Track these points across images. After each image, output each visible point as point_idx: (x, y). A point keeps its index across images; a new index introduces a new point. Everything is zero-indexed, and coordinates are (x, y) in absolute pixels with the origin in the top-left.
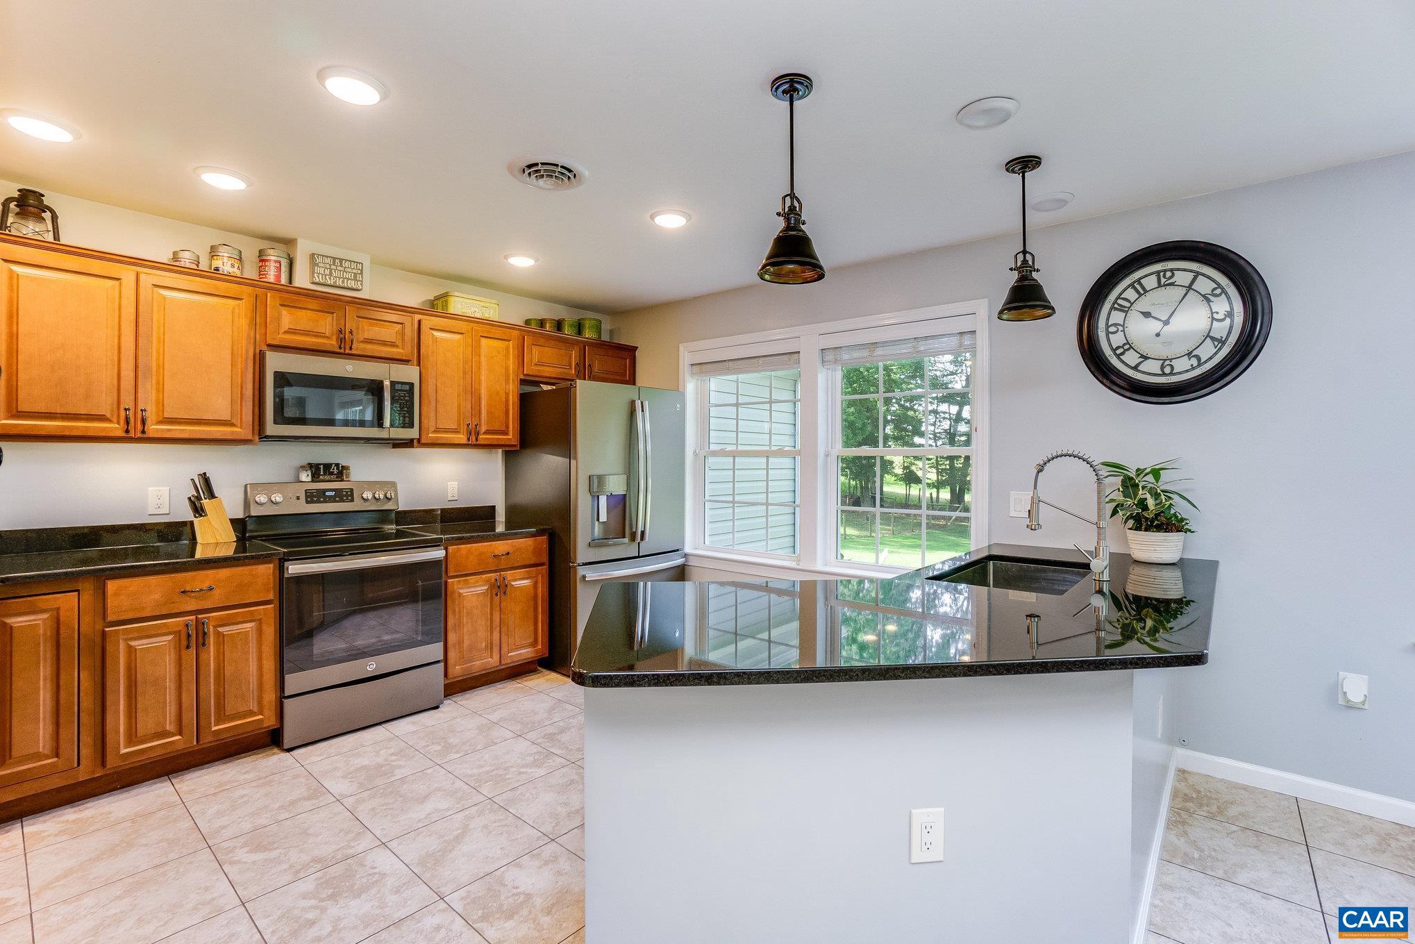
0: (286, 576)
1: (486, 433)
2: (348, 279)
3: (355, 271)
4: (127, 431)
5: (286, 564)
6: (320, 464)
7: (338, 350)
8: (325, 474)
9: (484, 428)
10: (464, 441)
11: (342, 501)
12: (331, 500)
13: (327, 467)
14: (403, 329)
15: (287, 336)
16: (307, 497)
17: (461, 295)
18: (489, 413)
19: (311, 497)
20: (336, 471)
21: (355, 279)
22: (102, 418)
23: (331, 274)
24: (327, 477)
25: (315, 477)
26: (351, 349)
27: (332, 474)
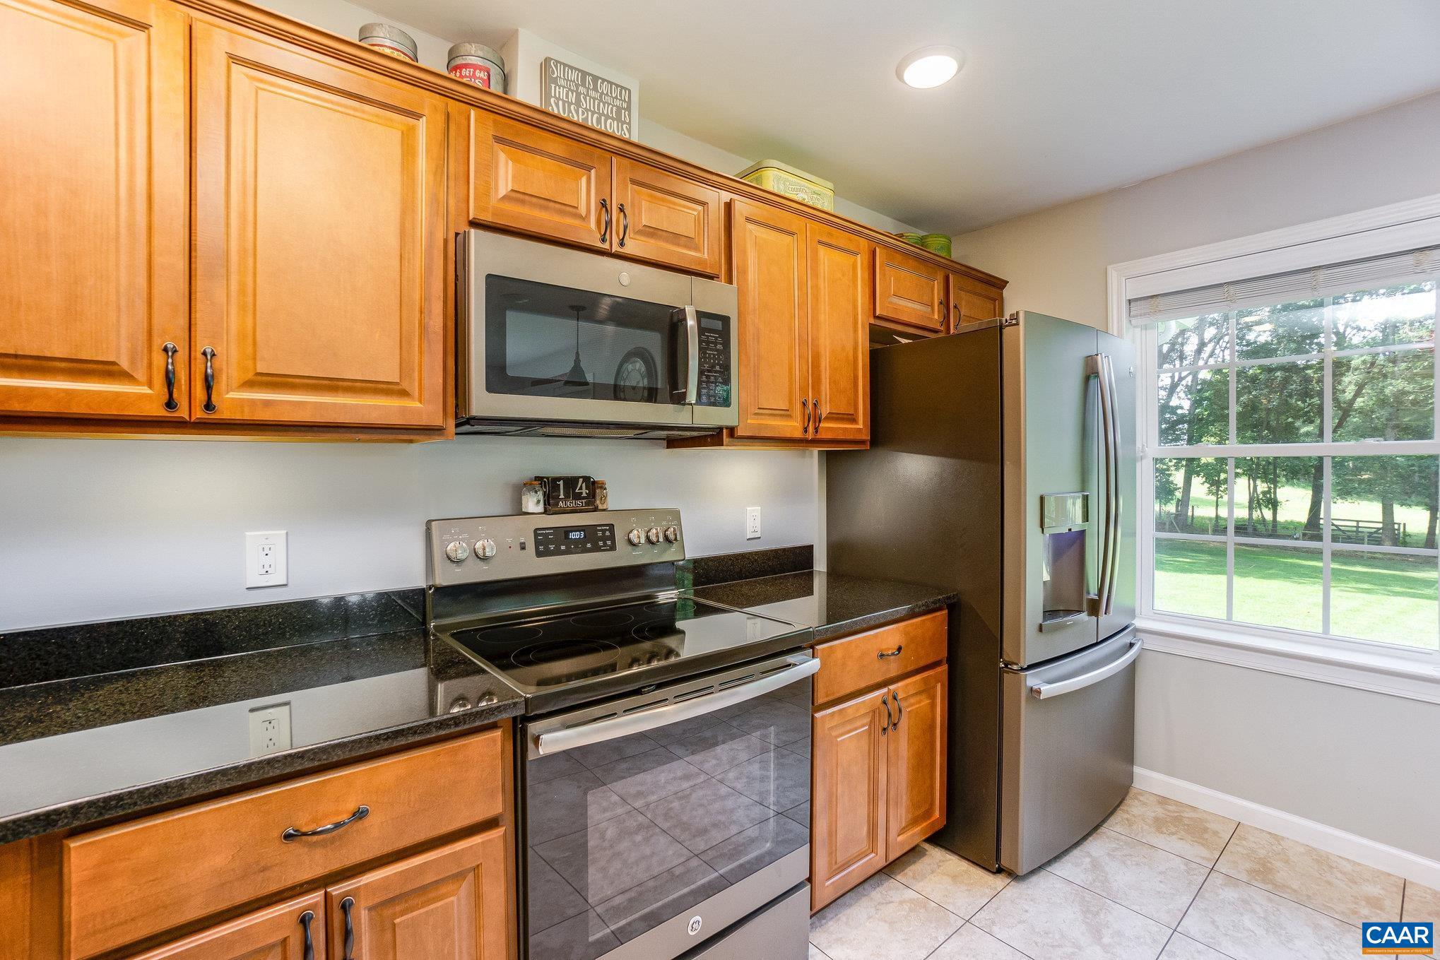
0: (531, 756)
1: (832, 417)
2: (607, 117)
3: (618, 103)
4: (170, 404)
5: (534, 728)
6: (559, 479)
7: (599, 245)
8: (567, 496)
9: (825, 410)
10: (798, 434)
11: (596, 549)
12: (580, 547)
13: (571, 482)
14: (706, 212)
15: (508, 207)
16: (537, 543)
17: (782, 166)
18: (833, 382)
19: (547, 543)
20: (585, 492)
21: (618, 119)
22: (109, 371)
23: (578, 103)
24: (571, 504)
25: (550, 505)
26: (622, 244)
27: (578, 496)
